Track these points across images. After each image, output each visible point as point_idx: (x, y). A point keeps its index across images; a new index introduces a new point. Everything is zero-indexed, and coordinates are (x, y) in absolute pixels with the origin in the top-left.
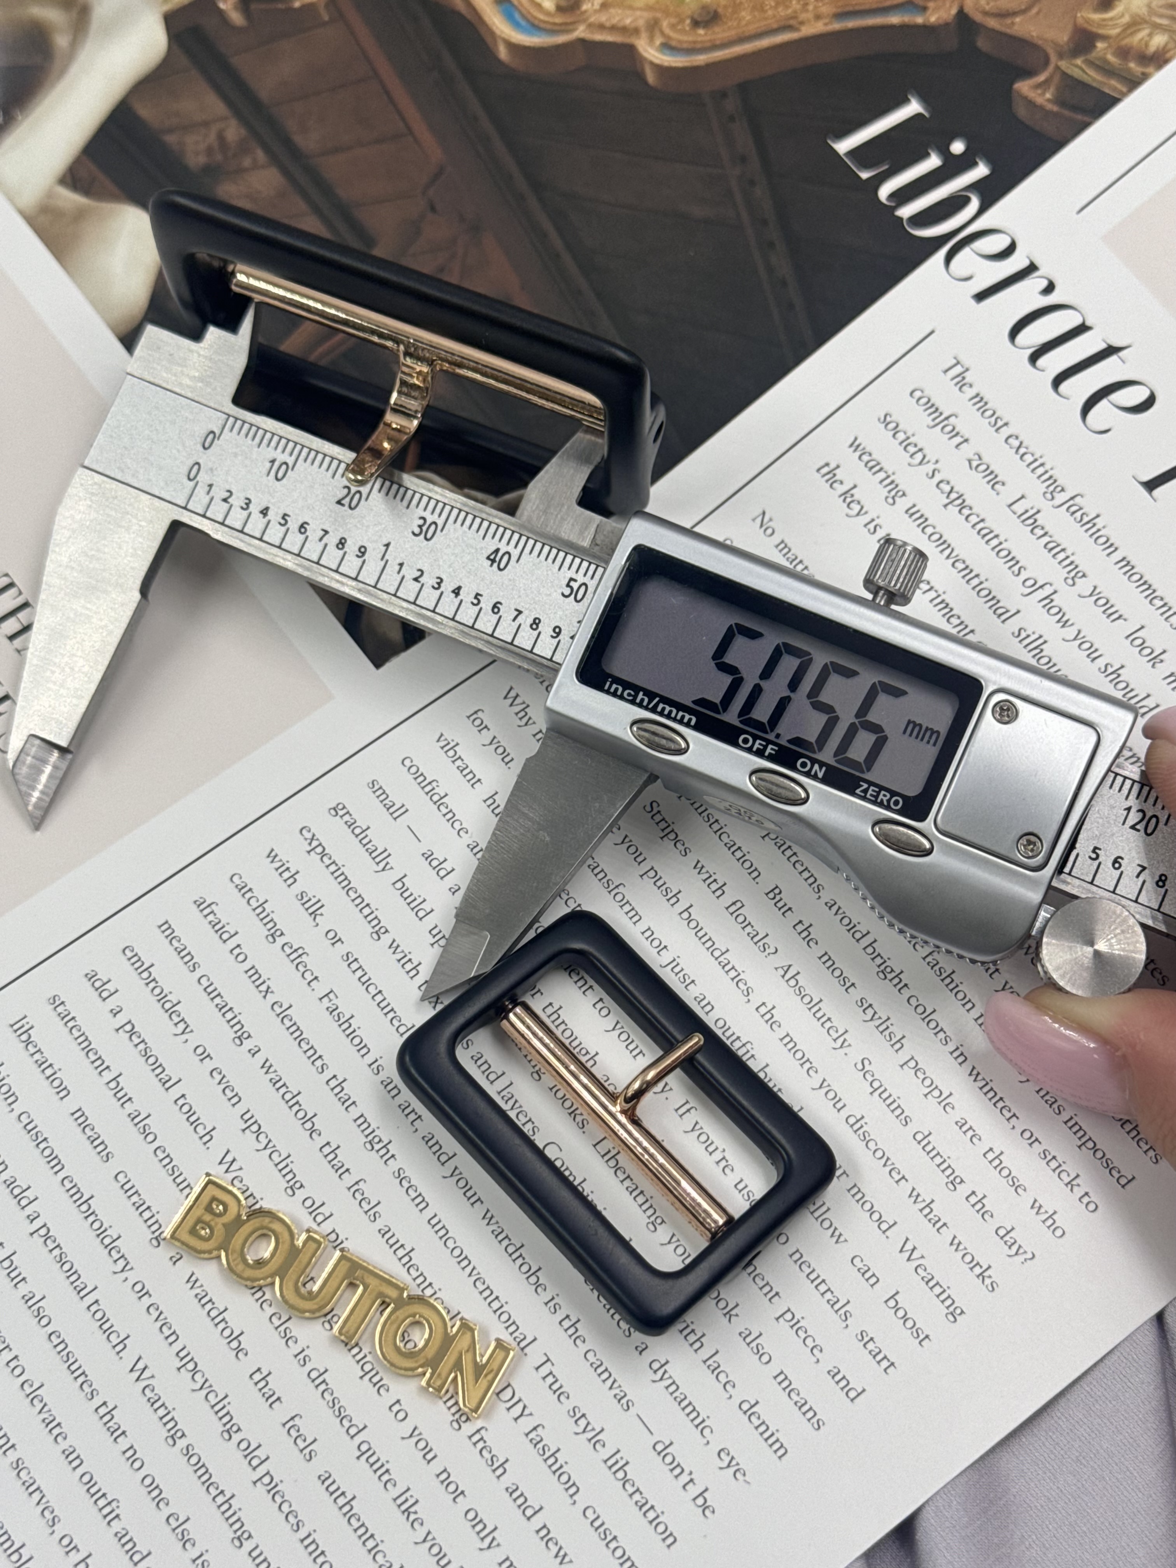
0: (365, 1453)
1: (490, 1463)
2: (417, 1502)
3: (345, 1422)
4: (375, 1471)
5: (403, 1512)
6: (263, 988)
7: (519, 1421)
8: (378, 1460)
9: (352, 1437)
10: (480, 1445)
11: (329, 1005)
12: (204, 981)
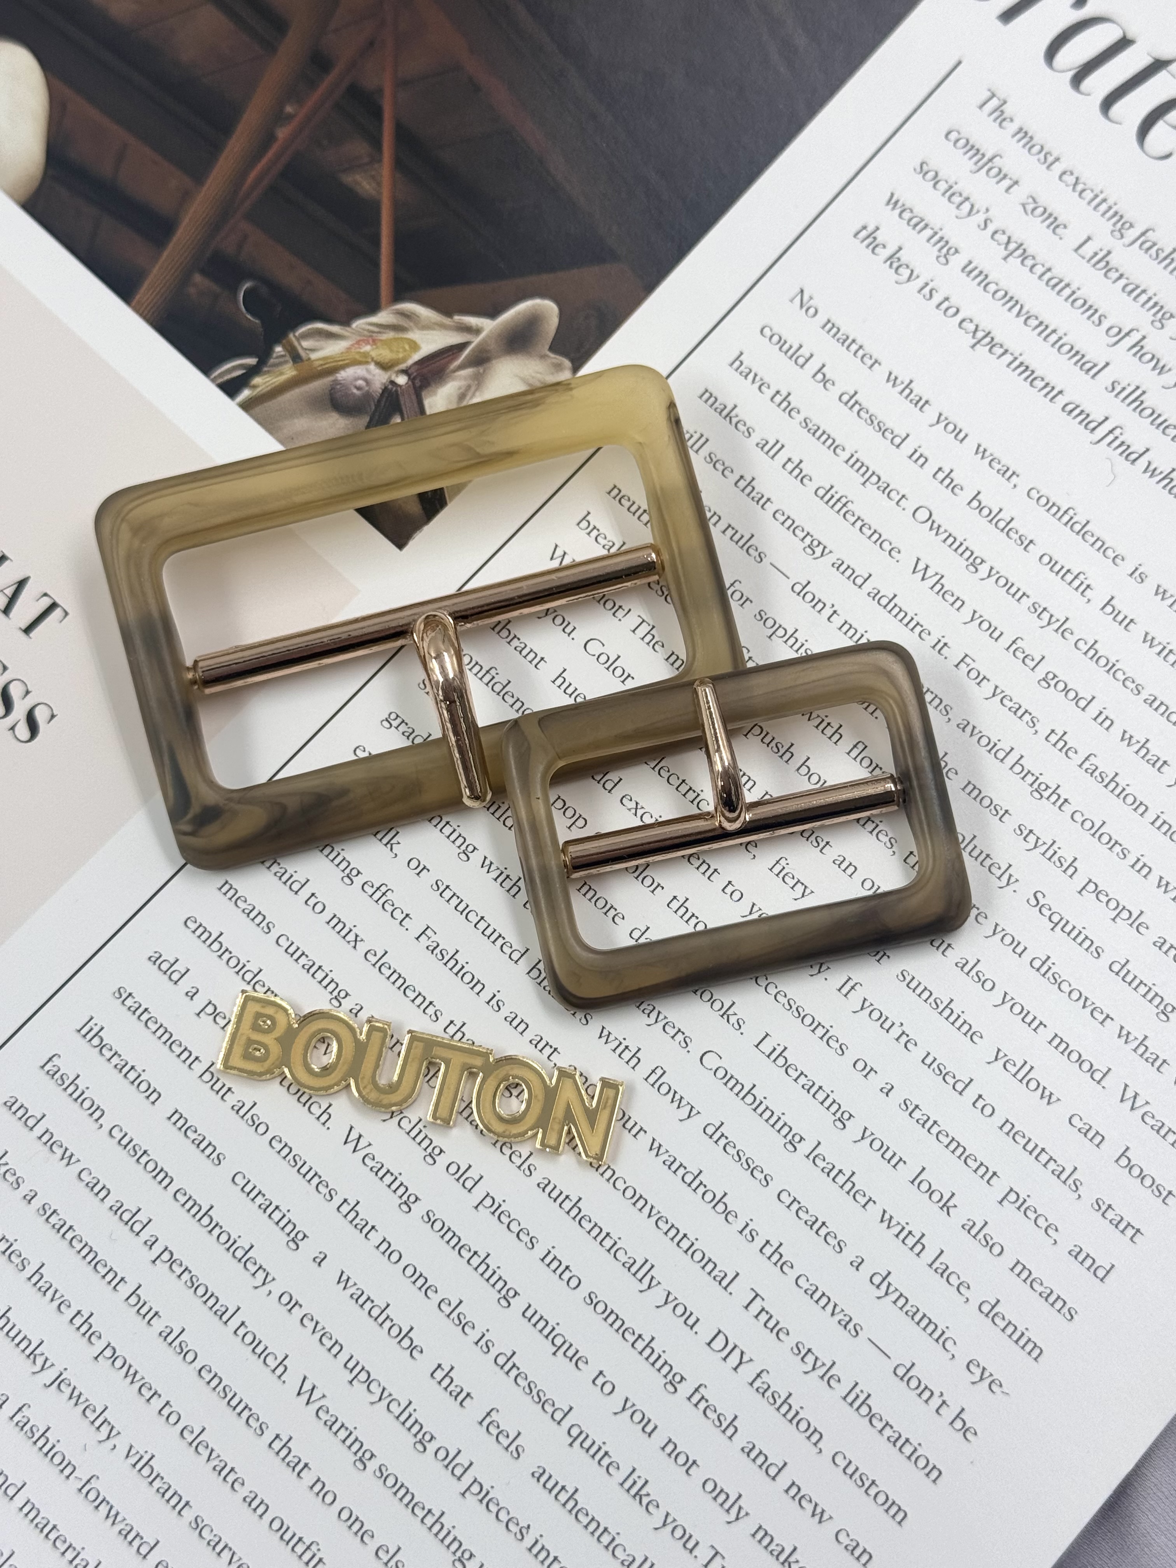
0: (578, 1437)
1: (718, 1424)
2: (646, 1482)
3: (547, 1407)
4: (593, 1456)
5: (634, 1496)
6: (351, 937)
7: (740, 1370)
8: (594, 1443)
9: (559, 1422)
10: (703, 1405)
11: (429, 943)
12: (282, 941)
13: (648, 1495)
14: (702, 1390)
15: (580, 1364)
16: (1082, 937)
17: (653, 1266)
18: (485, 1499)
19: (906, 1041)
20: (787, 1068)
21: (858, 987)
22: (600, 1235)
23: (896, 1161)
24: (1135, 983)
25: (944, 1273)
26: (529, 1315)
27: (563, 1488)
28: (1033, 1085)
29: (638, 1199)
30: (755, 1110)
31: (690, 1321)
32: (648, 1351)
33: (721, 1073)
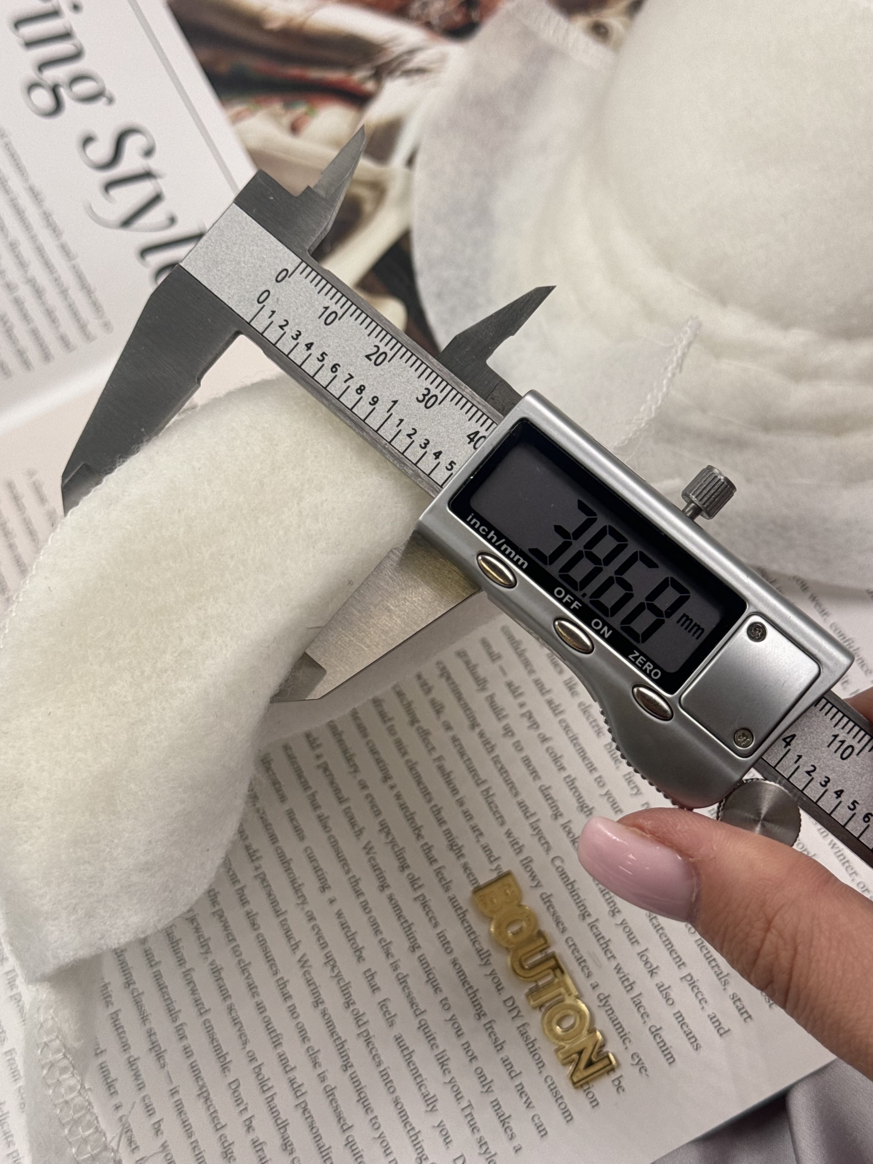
0: (423, 1027)
1: (494, 1041)
2: (448, 1059)
4: (427, 1037)
5: (440, 1063)
6: (403, 750)
7: (515, 1019)
9: (417, 1016)
10: (490, 1030)
11: (439, 763)
12: (370, 743)
13: (447, 1065)
14: (493, 1023)
15: (437, 991)
18: (368, 1041)
23: (634, 941)
25: (638, 1005)
26: (422, 959)
27: (407, 1048)
30: (571, 893)
31: (499, 987)
32: (473, 995)
33: (560, 870)
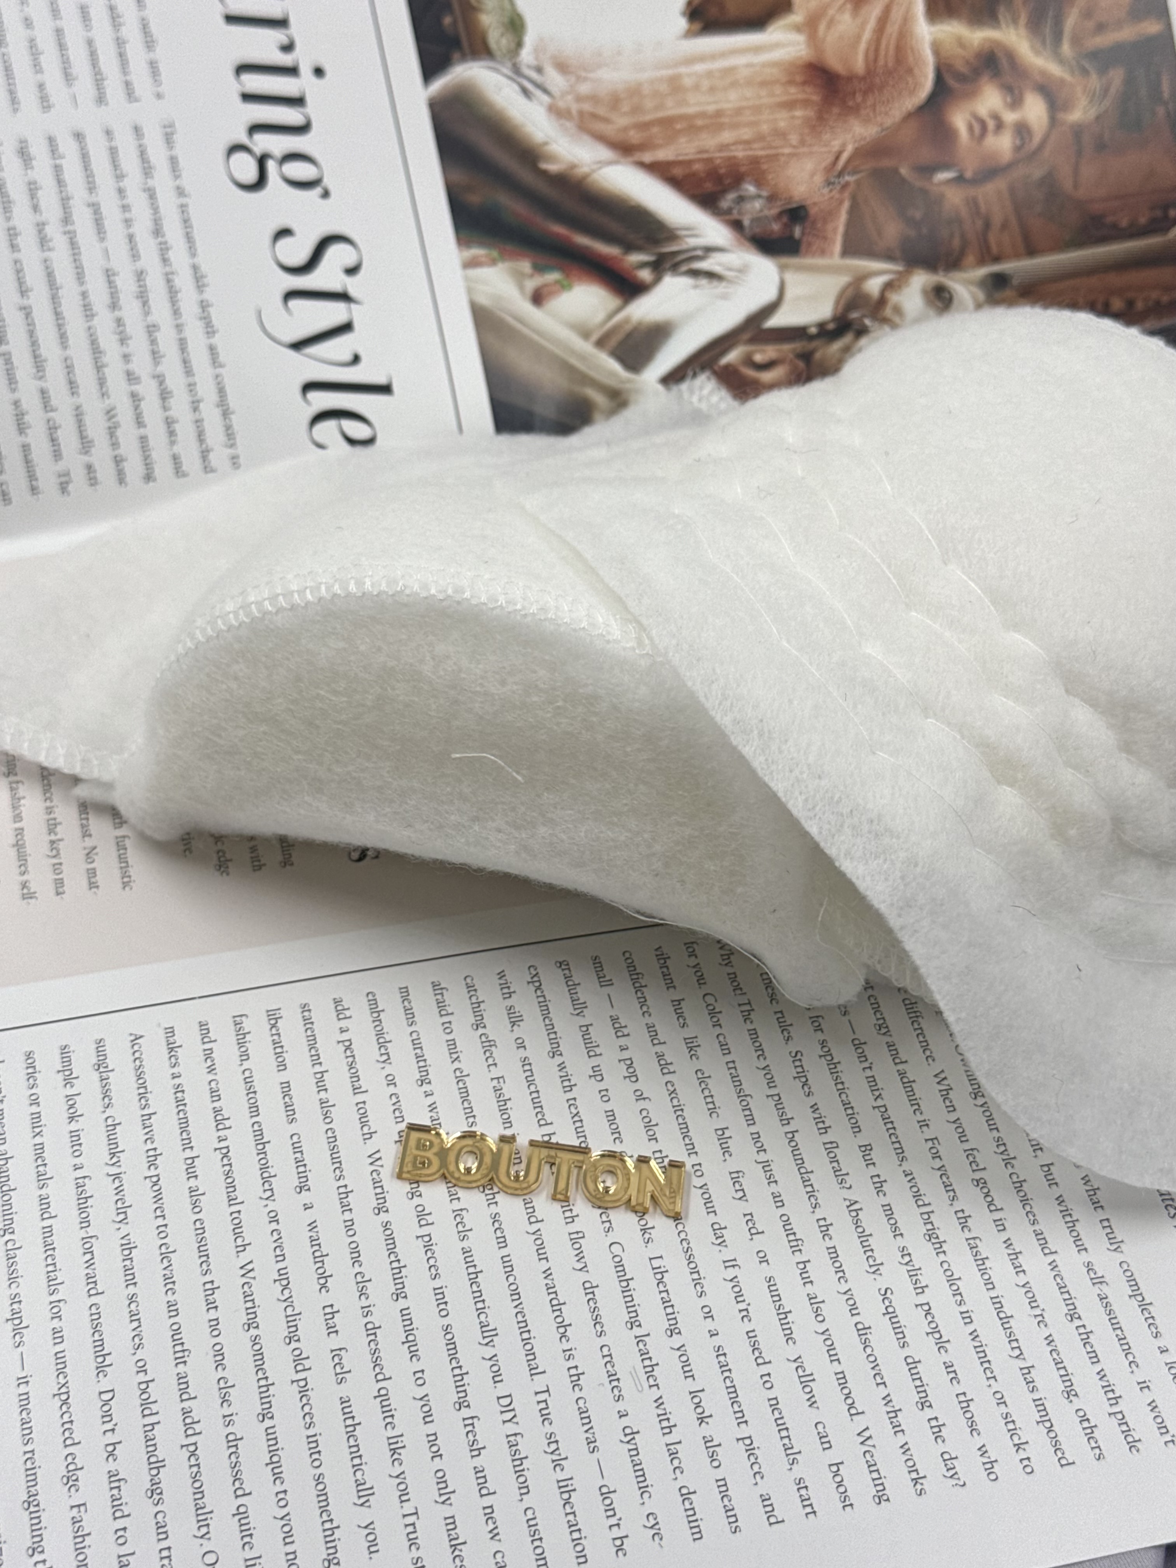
0: (382, 1397)
1: (471, 1443)
3: (377, 1368)
4: (383, 1412)
5: (391, 1450)
6: (454, 1056)
7: (505, 1424)
8: (390, 1405)
9: (378, 1381)
10: (470, 1428)
11: (497, 1085)
13: (400, 1454)
14: (475, 1420)
15: (414, 1359)
16: (900, 1330)
17: (497, 1335)
18: (304, 1392)
19: (745, 1315)
20: (660, 1282)
21: (737, 1268)
22: (478, 1297)
23: (689, 1374)
24: (915, 1376)
25: (673, 1455)
26: (405, 1313)
27: (353, 1417)
28: (808, 1390)
29: (516, 1294)
30: (623, 1292)
31: (497, 1378)
32: (459, 1378)
33: (617, 1259)
